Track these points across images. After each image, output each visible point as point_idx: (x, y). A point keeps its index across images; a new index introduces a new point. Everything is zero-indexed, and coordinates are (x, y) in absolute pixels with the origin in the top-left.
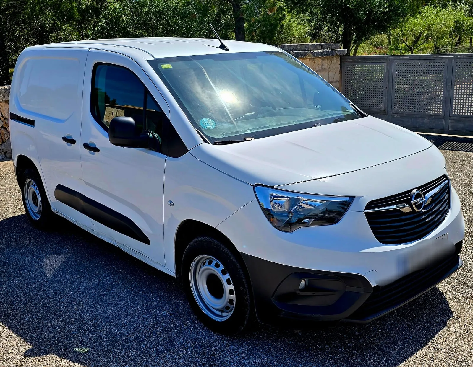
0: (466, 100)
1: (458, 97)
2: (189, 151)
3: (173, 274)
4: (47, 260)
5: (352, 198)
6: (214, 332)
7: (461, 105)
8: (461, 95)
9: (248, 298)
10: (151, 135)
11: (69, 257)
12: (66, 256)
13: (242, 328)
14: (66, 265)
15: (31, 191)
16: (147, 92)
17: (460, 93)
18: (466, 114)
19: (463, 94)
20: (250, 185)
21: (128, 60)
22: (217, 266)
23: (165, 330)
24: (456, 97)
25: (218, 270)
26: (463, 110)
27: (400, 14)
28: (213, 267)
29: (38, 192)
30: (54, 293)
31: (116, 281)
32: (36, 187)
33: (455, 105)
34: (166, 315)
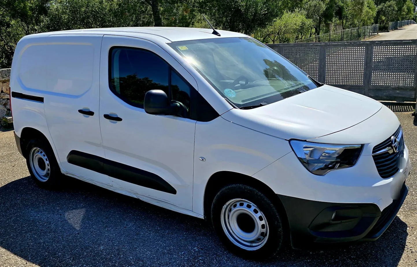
0: (334, 74)
1: (329, 72)
2: (220, 115)
3: (202, 217)
4: (68, 215)
5: (363, 145)
6: (246, 260)
7: (330, 77)
8: (331, 71)
9: (282, 230)
10: (178, 104)
11: (87, 211)
12: (84, 210)
13: (275, 254)
14: (88, 217)
15: (37, 157)
16: (171, 69)
17: (330, 70)
18: (335, 84)
19: (332, 70)
20: (286, 140)
21: (147, 43)
22: (249, 206)
23: (204, 263)
24: (327, 72)
25: (250, 210)
26: (332, 81)
27: (274, 15)
28: (245, 208)
29: (45, 158)
30: (90, 243)
31: (139, 227)
32: (43, 153)
33: (327, 77)
34: (198, 250)
